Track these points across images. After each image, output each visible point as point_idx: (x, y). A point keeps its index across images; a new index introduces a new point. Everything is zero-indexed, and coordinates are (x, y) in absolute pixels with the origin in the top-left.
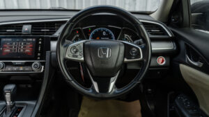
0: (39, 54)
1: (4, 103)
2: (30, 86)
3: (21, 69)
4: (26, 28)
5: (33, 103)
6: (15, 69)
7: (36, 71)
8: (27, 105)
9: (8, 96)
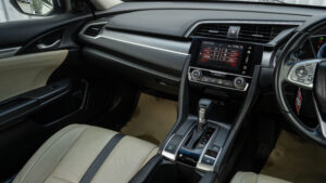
0: (245, 68)
1: (196, 118)
2: (222, 104)
3: (220, 82)
4: (234, 30)
5: (228, 127)
6: (213, 80)
7: (238, 88)
8: (220, 127)
9: (202, 112)
